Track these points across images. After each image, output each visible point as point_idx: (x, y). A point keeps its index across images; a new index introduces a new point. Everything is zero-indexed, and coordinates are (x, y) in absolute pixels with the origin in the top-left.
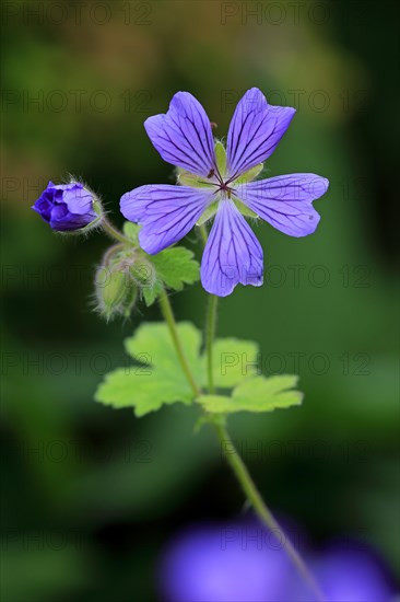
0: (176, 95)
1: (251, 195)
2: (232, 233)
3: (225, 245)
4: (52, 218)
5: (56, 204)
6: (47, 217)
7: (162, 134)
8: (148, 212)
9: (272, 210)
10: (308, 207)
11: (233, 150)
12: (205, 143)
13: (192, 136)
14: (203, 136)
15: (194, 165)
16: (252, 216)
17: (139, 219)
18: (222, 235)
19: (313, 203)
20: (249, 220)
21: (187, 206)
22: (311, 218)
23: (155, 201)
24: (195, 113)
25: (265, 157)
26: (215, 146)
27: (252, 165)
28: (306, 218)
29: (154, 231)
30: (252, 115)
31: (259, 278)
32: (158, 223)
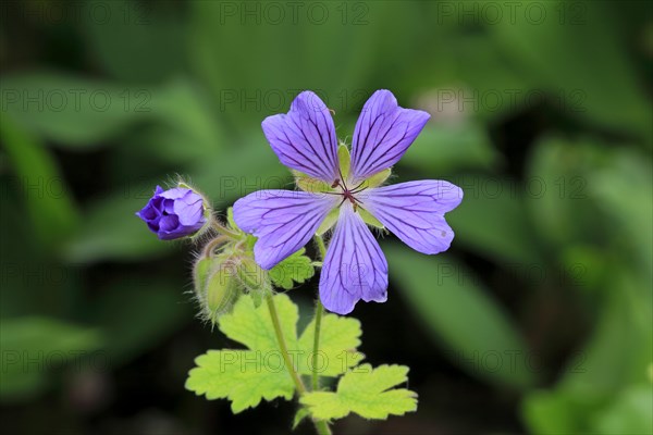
0: (300, 96)
1: (376, 202)
2: (355, 244)
3: (347, 258)
4: (161, 230)
5: (165, 214)
6: (155, 228)
7: (282, 137)
8: (265, 222)
9: (400, 220)
10: (440, 221)
11: (358, 152)
12: (328, 146)
13: (314, 139)
14: (326, 138)
15: (315, 170)
16: (377, 226)
17: (254, 231)
18: (344, 246)
19: (446, 215)
20: (374, 231)
21: (306, 213)
22: (444, 233)
23: (272, 210)
24: (319, 114)
25: (393, 162)
26: (338, 148)
27: (378, 170)
28: (438, 234)
29: (270, 243)
30: (381, 118)
31: (383, 294)
32: (275, 235)
